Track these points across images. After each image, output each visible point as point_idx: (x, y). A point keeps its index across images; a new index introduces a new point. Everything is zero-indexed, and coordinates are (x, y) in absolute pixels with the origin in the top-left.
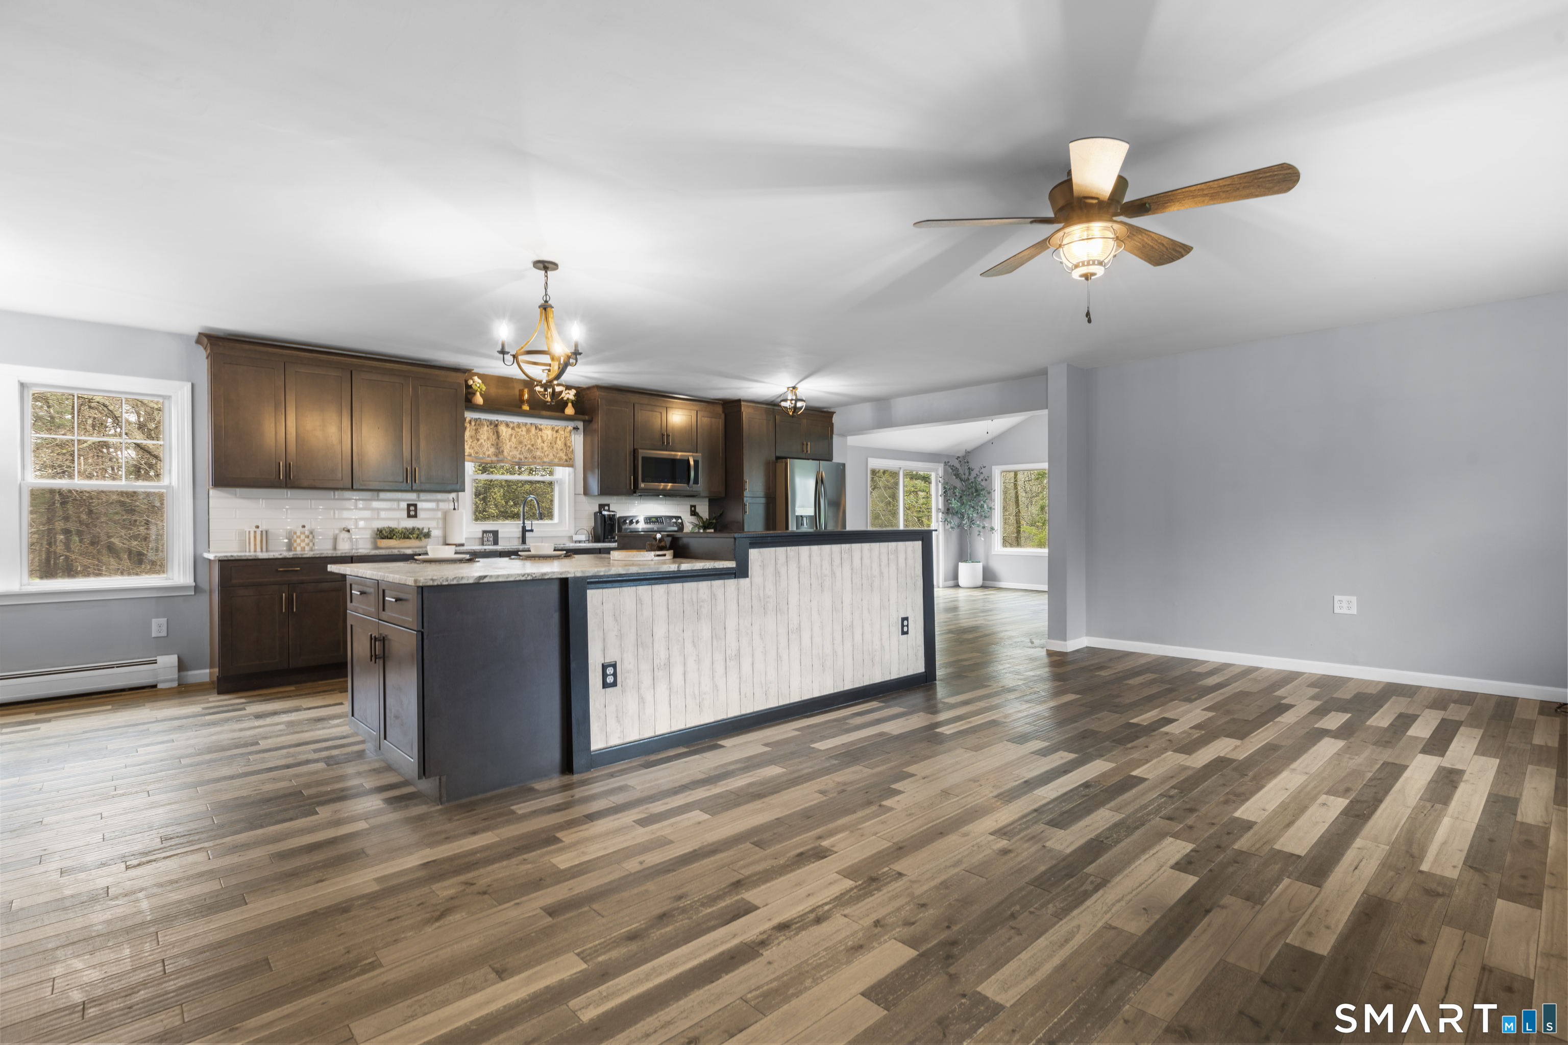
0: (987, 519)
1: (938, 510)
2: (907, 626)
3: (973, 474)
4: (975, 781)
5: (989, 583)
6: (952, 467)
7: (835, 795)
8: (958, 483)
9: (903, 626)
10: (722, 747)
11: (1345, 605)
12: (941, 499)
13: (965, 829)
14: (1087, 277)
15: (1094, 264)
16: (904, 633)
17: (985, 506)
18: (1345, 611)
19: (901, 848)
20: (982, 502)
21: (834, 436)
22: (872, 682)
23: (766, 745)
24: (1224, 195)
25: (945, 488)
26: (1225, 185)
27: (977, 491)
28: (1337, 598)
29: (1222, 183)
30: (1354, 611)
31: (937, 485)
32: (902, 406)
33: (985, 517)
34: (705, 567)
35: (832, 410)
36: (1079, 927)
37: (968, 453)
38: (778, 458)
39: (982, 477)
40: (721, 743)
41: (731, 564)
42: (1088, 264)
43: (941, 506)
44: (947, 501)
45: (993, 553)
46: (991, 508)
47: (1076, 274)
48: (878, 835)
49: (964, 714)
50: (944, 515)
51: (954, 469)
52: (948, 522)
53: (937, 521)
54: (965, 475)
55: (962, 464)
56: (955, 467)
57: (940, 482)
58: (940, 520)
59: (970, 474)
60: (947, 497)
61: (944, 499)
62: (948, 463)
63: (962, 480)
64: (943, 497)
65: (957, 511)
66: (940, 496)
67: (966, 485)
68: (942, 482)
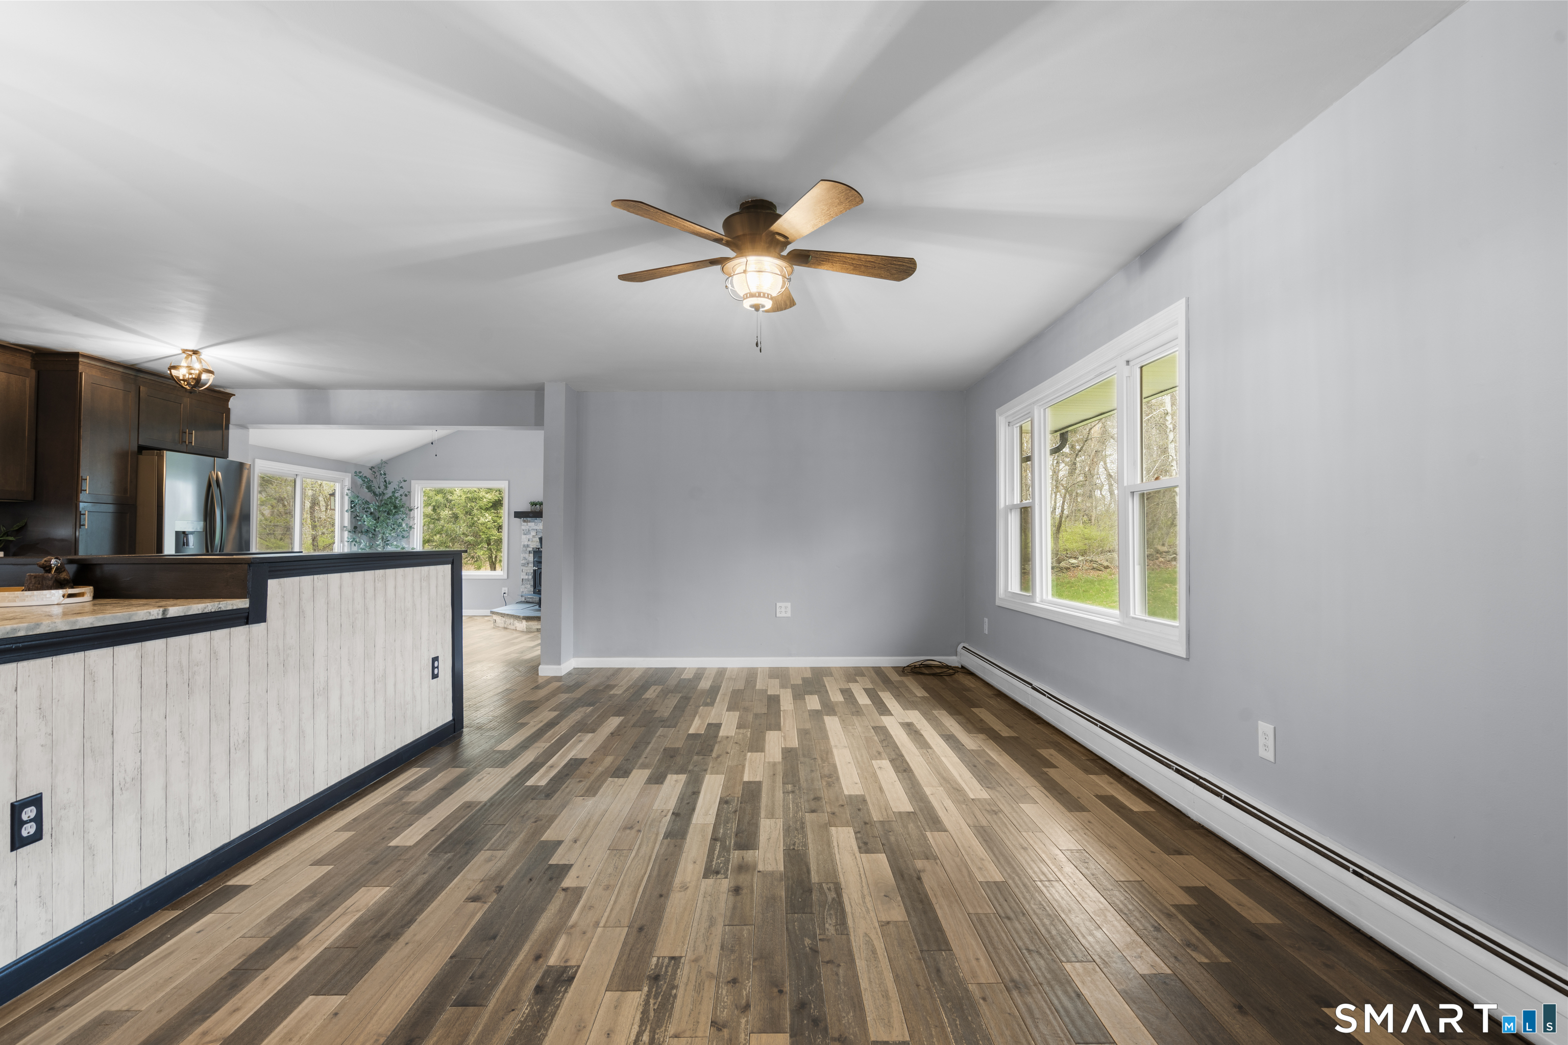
0: (405, 539)
1: (343, 528)
2: (438, 667)
3: (391, 488)
4: (631, 828)
6: (364, 478)
7: (495, 896)
8: (368, 496)
9: (433, 668)
10: (244, 888)
11: (783, 610)
12: (347, 516)
13: (678, 880)
14: (757, 308)
15: (764, 297)
16: (435, 676)
17: (404, 525)
18: (783, 615)
19: (641, 929)
20: (400, 520)
21: (231, 426)
22: (403, 745)
23: (318, 863)
24: (863, 268)
25: (352, 502)
26: (869, 261)
27: (395, 507)
28: (778, 604)
29: (869, 259)
30: (789, 614)
31: (343, 498)
32: (345, 400)
33: (403, 537)
34: (206, 611)
35: (228, 391)
36: (866, 935)
37: (384, 463)
38: (141, 449)
39: (401, 492)
40: (234, 882)
41: (243, 603)
42: (759, 296)
43: (347, 523)
44: (355, 517)
46: (411, 527)
47: (747, 304)
48: (602, 924)
49: (536, 759)
50: (351, 534)
51: (366, 480)
52: (356, 542)
53: (342, 541)
54: (379, 488)
55: (376, 475)
56: (367, 478)
57: (347, 495)
58: (346, 539)
59: (386, 488)
60: (355, 513)
61: (351, 515)
62: (357, 474)
63: (375, 494)
64: (350, 512)
65: (367, 530)
66: (347, 511)
67: (381, 501)
68: (350, 494)
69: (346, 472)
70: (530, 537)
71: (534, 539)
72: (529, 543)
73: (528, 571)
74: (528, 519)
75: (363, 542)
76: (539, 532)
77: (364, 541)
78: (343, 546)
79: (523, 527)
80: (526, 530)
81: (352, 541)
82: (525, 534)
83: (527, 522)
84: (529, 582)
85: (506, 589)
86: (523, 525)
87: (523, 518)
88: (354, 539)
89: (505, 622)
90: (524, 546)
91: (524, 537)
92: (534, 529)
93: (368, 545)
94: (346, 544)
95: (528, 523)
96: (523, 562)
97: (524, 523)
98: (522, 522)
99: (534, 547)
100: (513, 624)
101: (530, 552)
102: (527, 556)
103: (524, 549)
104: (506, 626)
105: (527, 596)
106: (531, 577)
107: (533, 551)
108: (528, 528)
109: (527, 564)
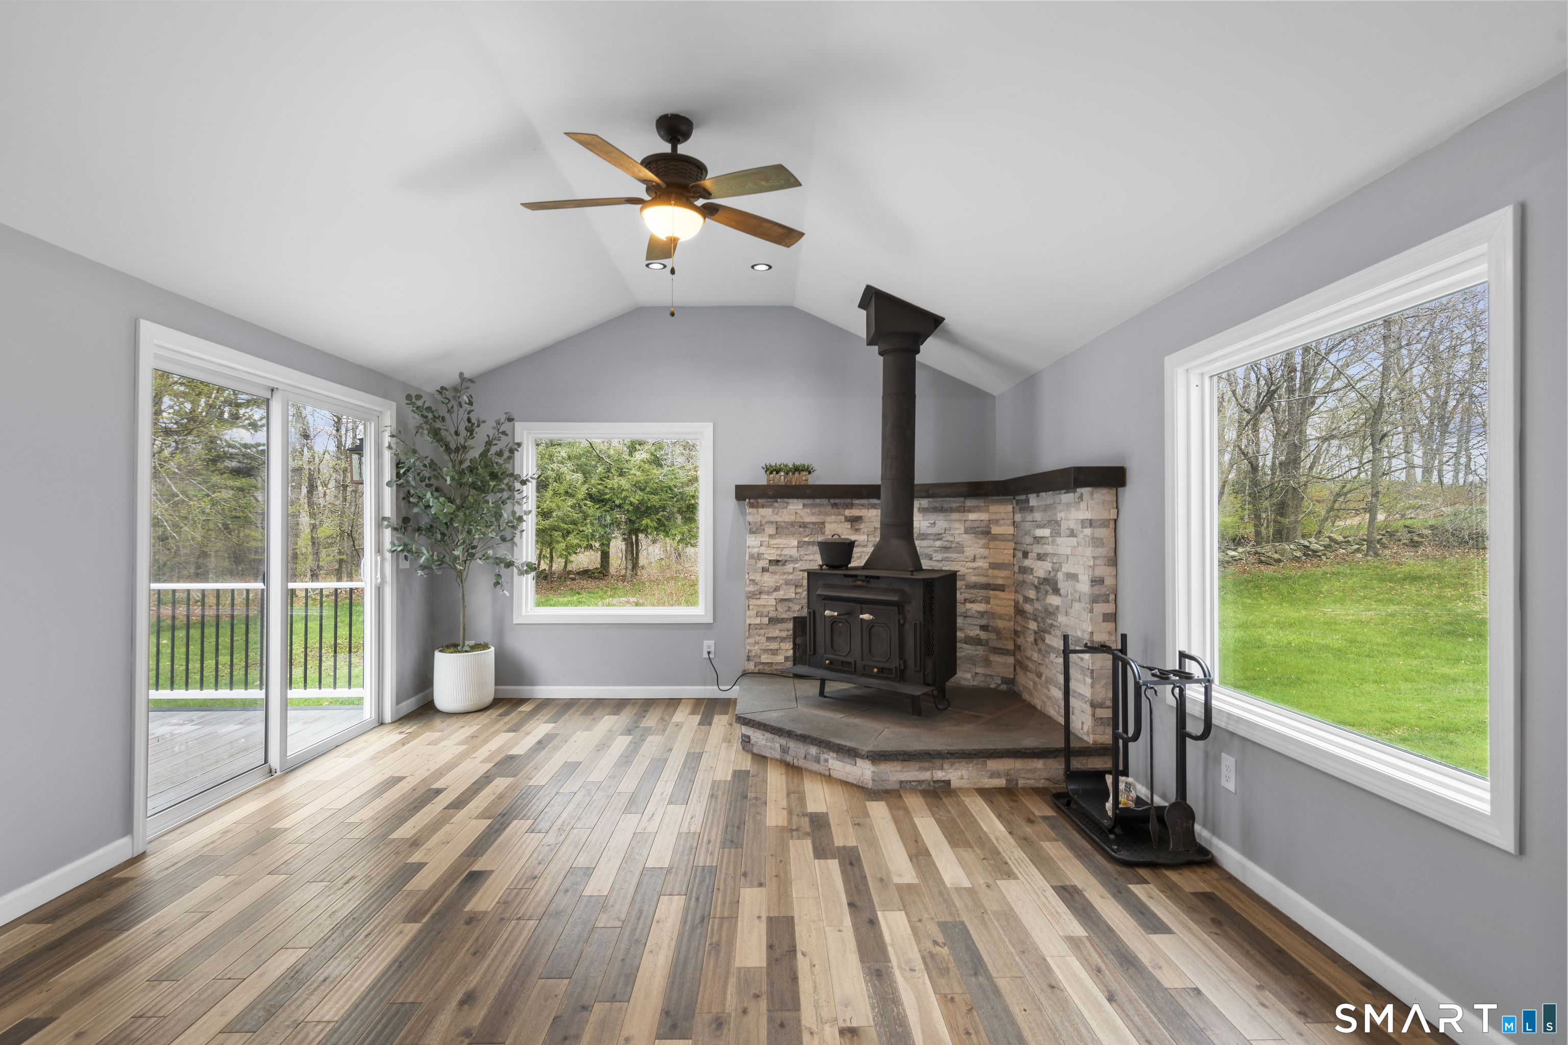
1: (381, 521)
3: (482, 434)
5: (512, 690)
6: (425, 411)
12: (388, 494)
25: (399, 463)
27: (494, 476)
31: (379, 455)
37: (465, 382)
43: (388, 511)
44: (405, 497)
45: (516, 621)
50: (399, 535)
51: (430, 415)
52: (410, 551)
53: (379, 550)
54: (457, 433)
55: (450, 406)
56: (432, 412)
57: (390, 447)
58: (387, 545)
59: (471, 434)
60: (406, 489)
61: (397, 491)
62: (412, 399)
63: (448, 449)
64: (395, 487)
65: (431, 526)
66: (388, 484)
67: (461, 462)
68: (394, 446)
69: (385, 396)
70: (765, 537)
71: (771, 542)
72: (762, 550)
73: (761, 608)
74: (759, 500)
75: (425, 552)
76: (782, 527)
77: (428, 551)
78: (383, 560)
79: (750, 518)
80: (755, 523)
81: (402, 551)
82: (752, 532)
83: (756, 507)
84: (762, 632)
85: (712, 643)
86: (750, 514)
87: (750, 498)
88: (405, 545)
89: (785, 750)
90: (752, 557)
91: (751, 539)
92: (772, 522)
93: (435, 558)
94: (388, 556)
95: (760, 510)
96: (751, 588)
97: (751, 510)
98: (747, 508)
99: (774, 558)
100: (817, 760)
101: (764, 570)
102: (757, 577)
103: (753, 561)
104: (789, 759)
105: (758, 660)
106: (766, 620)
107: (772, 568)
108: (757, 518)
109: (760, 593)
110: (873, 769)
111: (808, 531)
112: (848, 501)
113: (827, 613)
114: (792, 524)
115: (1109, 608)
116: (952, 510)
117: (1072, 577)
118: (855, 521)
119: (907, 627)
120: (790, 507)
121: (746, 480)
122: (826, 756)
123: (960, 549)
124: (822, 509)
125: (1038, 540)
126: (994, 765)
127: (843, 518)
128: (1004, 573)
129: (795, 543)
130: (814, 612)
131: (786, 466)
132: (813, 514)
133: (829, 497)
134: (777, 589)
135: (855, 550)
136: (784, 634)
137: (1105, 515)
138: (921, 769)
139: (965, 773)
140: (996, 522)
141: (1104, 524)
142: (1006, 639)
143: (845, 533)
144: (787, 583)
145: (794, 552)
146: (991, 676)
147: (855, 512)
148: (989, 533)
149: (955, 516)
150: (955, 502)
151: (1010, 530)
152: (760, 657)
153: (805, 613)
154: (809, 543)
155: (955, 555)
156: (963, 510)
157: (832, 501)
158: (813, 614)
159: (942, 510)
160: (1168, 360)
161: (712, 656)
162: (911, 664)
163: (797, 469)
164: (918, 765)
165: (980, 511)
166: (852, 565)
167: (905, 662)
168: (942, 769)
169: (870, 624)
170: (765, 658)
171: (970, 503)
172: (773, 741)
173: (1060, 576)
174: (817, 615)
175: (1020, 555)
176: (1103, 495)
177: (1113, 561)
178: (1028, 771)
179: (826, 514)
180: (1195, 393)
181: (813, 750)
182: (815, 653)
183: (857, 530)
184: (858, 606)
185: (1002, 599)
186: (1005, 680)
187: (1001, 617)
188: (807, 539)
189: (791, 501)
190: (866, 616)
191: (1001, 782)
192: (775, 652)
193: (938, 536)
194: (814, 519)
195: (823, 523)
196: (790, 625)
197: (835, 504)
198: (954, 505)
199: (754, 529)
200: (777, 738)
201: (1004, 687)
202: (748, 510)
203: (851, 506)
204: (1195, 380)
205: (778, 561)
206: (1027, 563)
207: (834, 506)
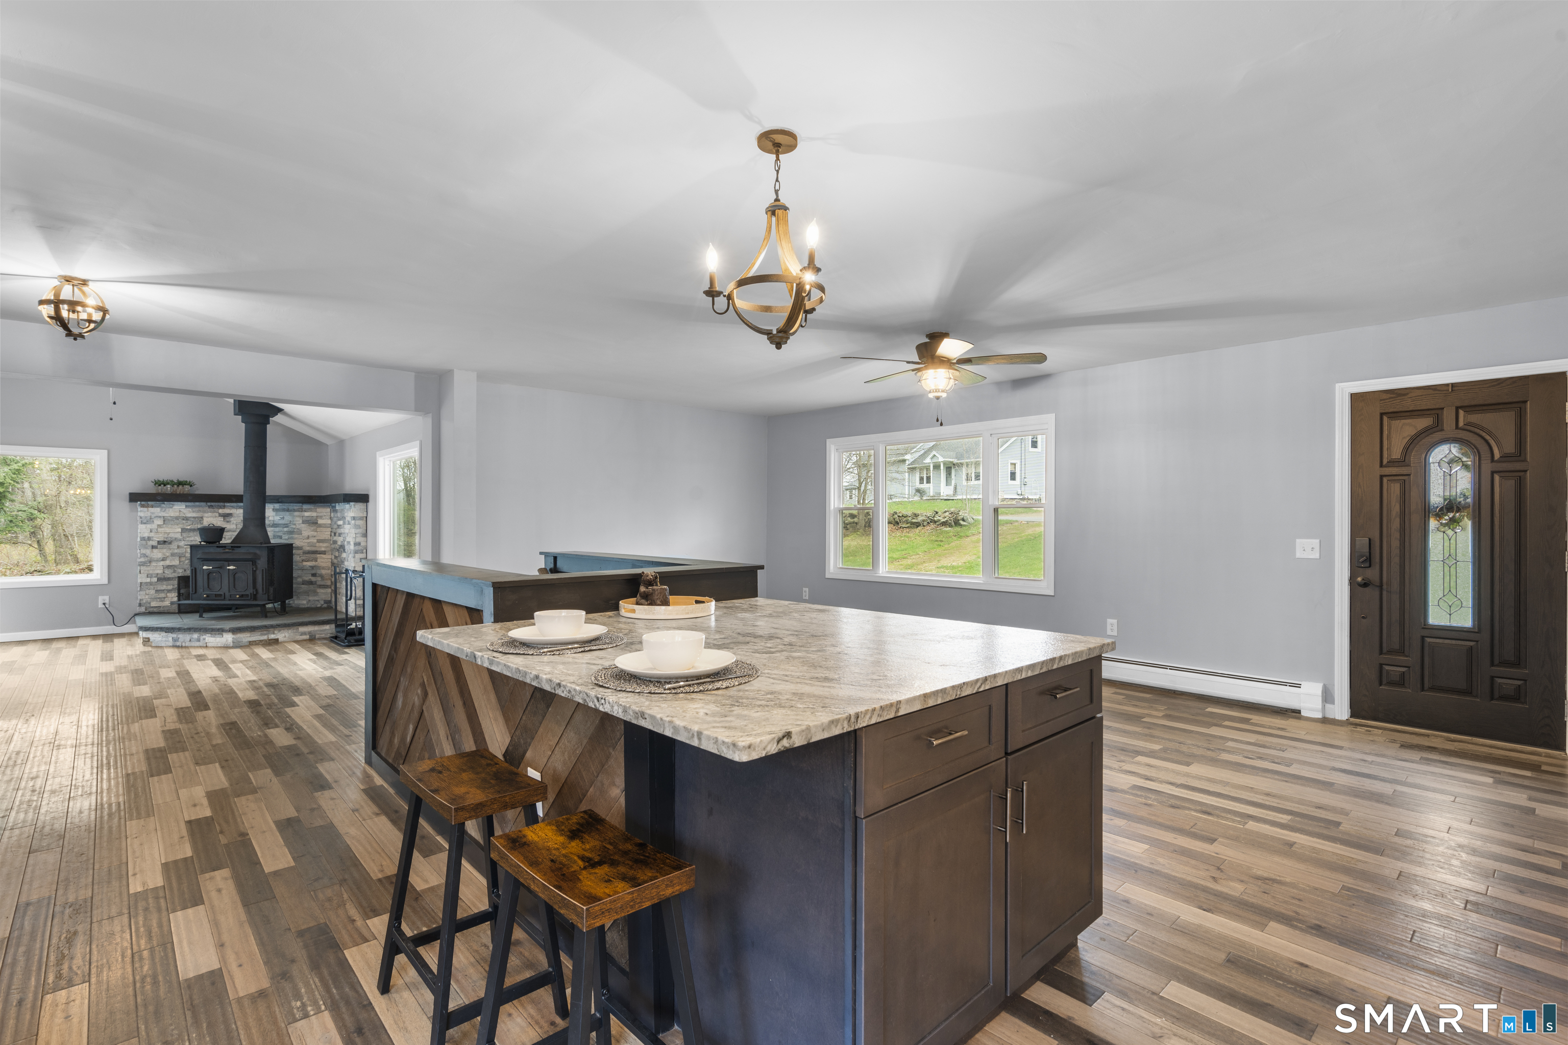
70: (154, 526)
71: (160, 530)
72: (152, 535)
73: (151, 572)
74: (150, 502)
76: (169, 520)
79: (141, 514)
80: (146, 517)
82: (142, 523)
83: (148, 506)
84: (152, 587)
85: (107, 598)
86: (141, 511)
87: (141, 501)
90: (143, 539)
91: (141, 527)
92: (160, 517)
95: (150, 509)
96: (142, 560)
97: (142, 509)
98: (139, 507)
99: (162, 539)
100: (199, 640)
101: (153, 547)
102: (148, 552)
103: (144, 542)
104: (178, 644)
105: (148, 605)
106: (155, 580)
107: (159, 546)
108: (149, 514)
109: (150, 562)
110: (233, 636)
111: (189, 522)
112: (222, 504)
113: (205, 567)
114: (177, 518)
115: (363, 556)
116: (295, 511)
117: (349, 543)
118: (226, 516)
119: (258, 572)
120: (175, 507)
121: (137, 488)
122: (204, 637)
123: (299, 532)
124: (201, 509)
125: (339, 526)
126: (302, 629)
127: (217, 514)
128: (325, 545)
129: (180, 530)
130: (195, 569)
131: (172, 481)
132: (193, 512)
133: (206, 501)
134: (164, 559)
135: (225, 534)
136: (170, 587)
137: (361, 515)
138: (262, 635)
139: (287, 635)
140: (321, 517)
141: (361, 518)
142: (327, 579)
143: (219, 522)
144: (173, 555)
145: (179, 536)
146: (318, 601)
147: (227, 511)
148: (317, 523)
149: (296, 513)
150: (296, 506)
151: (329, 522)
152: (150, 603)
153: (188, 573)
154: (191, 530)
155: (296, 536)
156: (302, 510)
157: (209, 504)
158: (194, 571)
159: (288, 510)
160: (377, 453)
161: (107, 606)
162: (260, 591)
163: (180, 483)
164: (259, 633)
165: (311, 511)
166: (223, 541)
167: (257, 590)
168: (274, 633)
169: (234, 573)
170: (153, 604)
171: (305, 506)
172: (167, 637)
173: (346, 543)
174: (198, 571)
175: (333, 534)
176: (360, 506)
177: (365, 535)
178: (321, 631)
179: (204, 512)
180: (387, 468)
181: (196, 636)
182: (196, 592)
183: (228, 522)
184: (226, 563)
185: (324, 559)
186: (326, 602)
187: (323, 568)
188: (189, 527)
189: (176, 503)
190: (231, 567)
191: (307, 637)
192: (162, 600)
193: (286, 526)
194: (194, 515)
195: (202, 518)
196: (176, 582)
197: (211, 506)
198: (295, 508)
199: (145, 521)
200: (170, 635)
201: (325, 605)
202: (139, 509)
203: (224, 507)
204: (387, 462)
205: (165, 542)
206: (335, 538)
207: (210, 507)
